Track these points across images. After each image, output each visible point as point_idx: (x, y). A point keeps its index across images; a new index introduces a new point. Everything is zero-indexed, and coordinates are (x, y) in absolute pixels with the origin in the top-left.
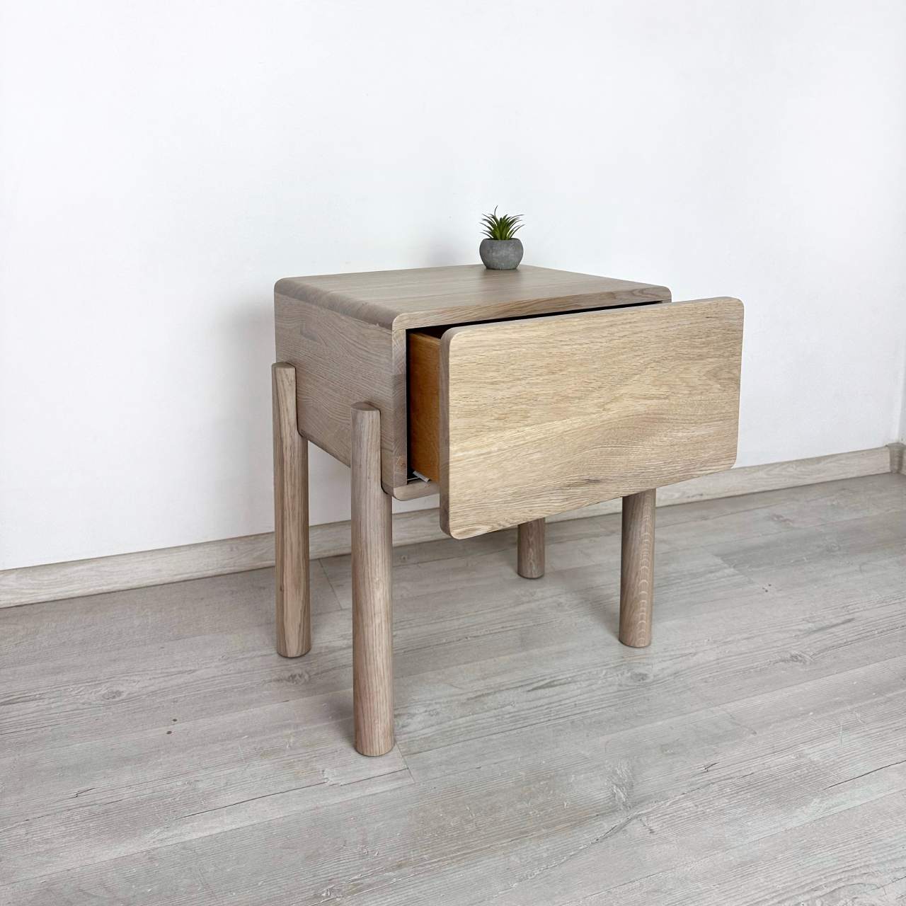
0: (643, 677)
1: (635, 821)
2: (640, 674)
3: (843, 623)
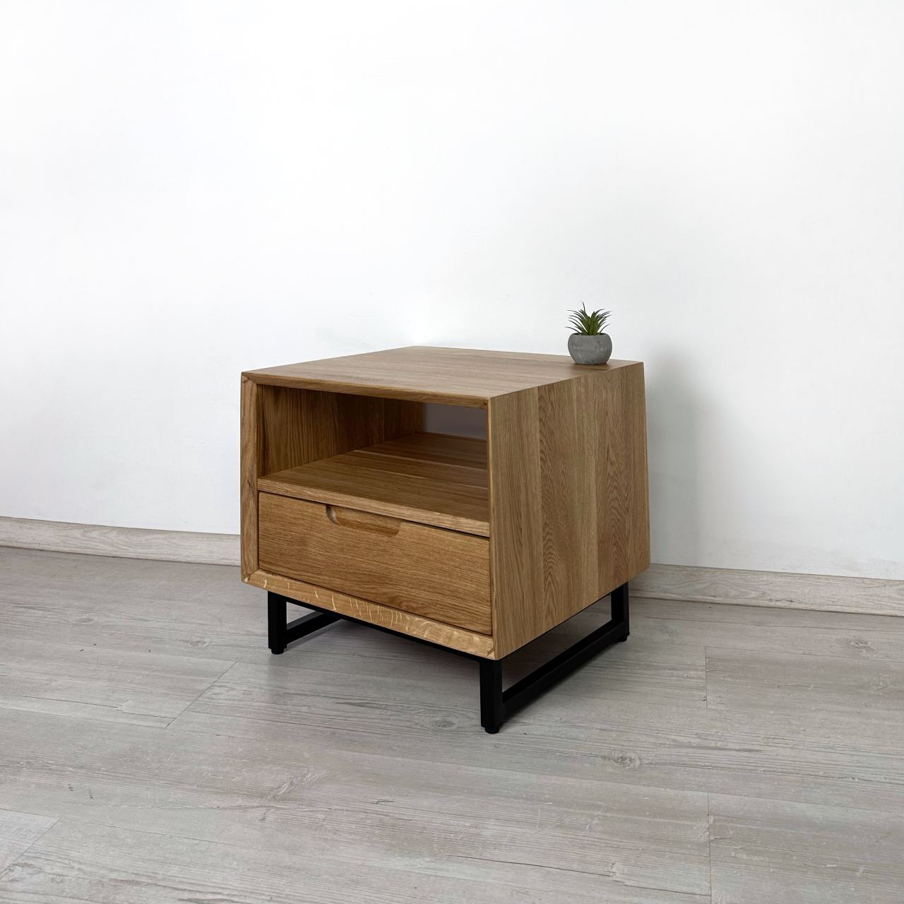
1: (263, 809)
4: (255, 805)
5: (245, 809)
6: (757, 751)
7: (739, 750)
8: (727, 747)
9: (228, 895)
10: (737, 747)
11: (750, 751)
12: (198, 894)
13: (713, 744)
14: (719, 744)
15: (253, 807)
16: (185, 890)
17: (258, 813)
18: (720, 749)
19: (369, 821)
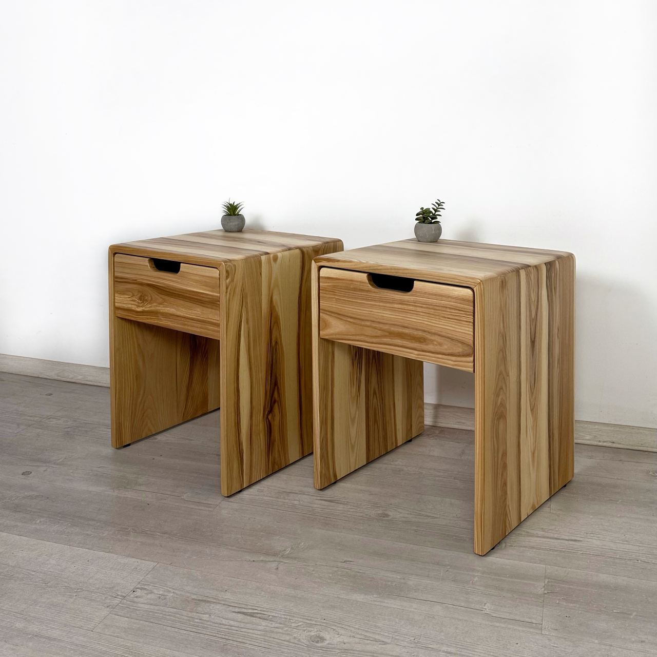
4: (271, 560)
5: (266, 562)
6: (579, 541)
7: (568, 540)
8: (561, 538)
9: (261, 610)
10: (567, 538)
11: (575, 541)
12: (243, 609)
13: (552, 535)
14: (556, 536)
15: (270, 561)
16: (236, 607)
17: (274, 565)
18: (556, 539)
19: (339, 573)
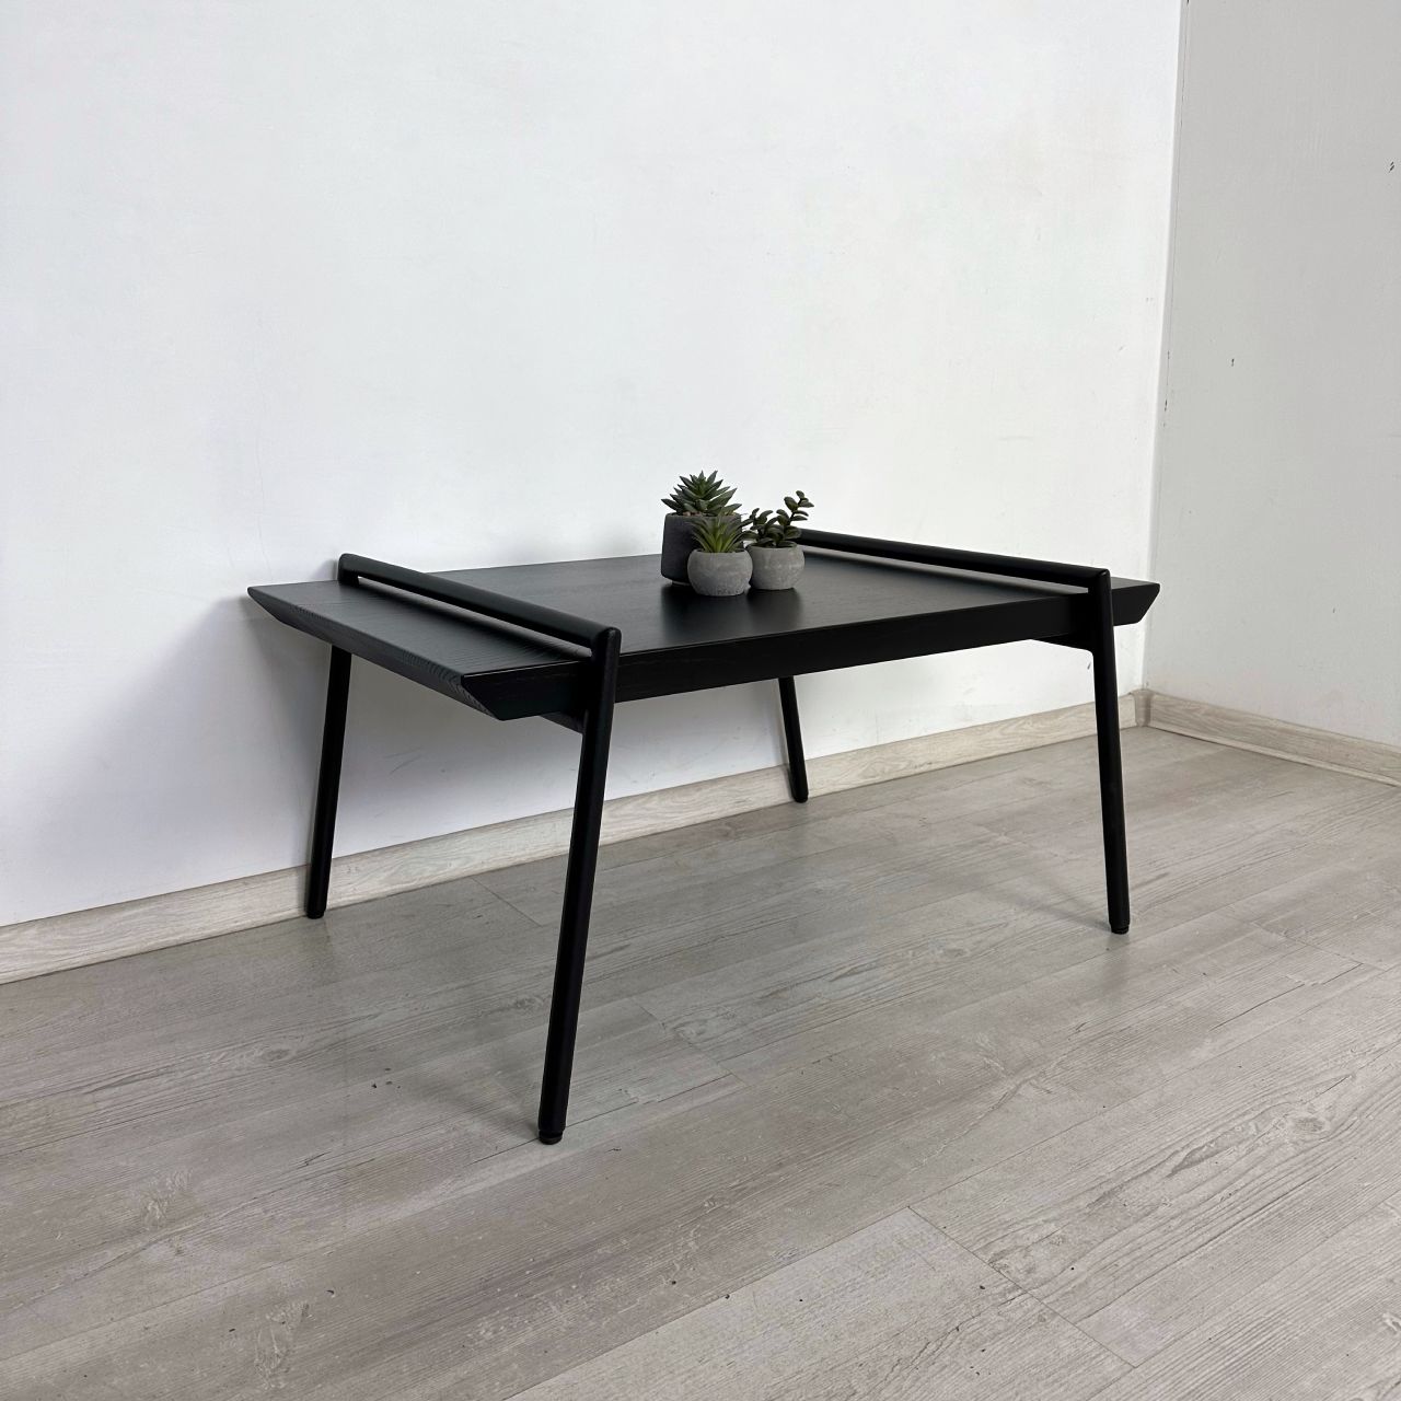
0: (959, 952)
1: (1024, 1086)
2: (954, 950)
3: (1158, 878)
